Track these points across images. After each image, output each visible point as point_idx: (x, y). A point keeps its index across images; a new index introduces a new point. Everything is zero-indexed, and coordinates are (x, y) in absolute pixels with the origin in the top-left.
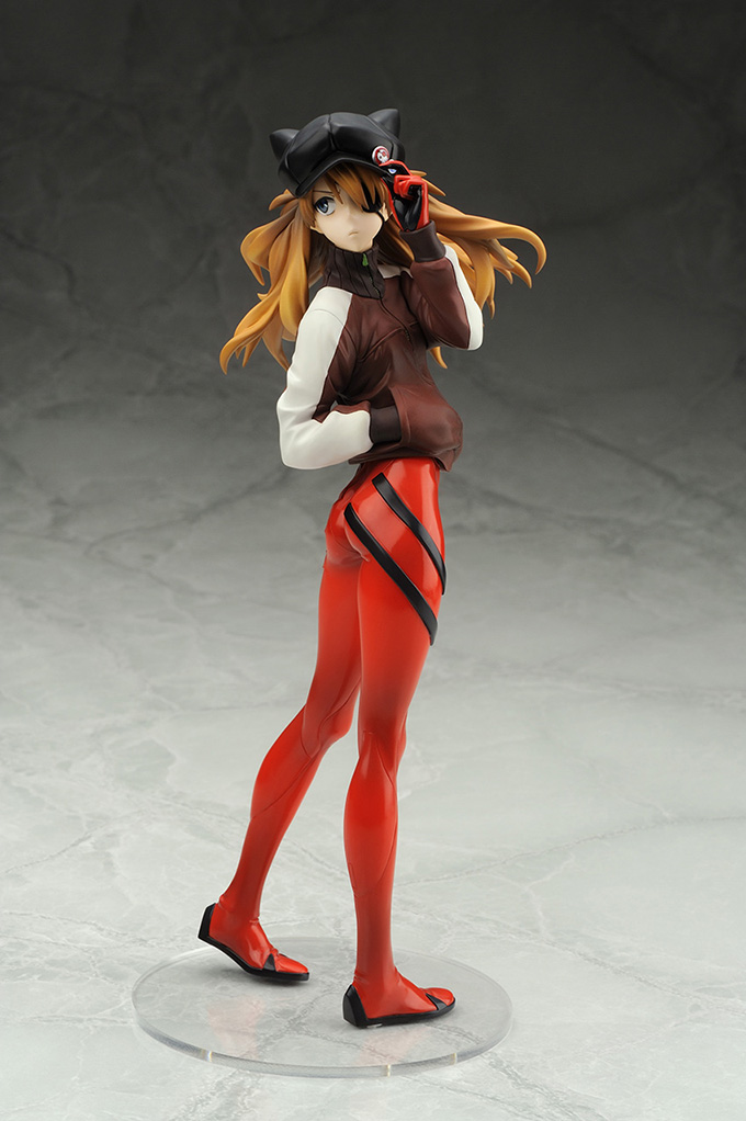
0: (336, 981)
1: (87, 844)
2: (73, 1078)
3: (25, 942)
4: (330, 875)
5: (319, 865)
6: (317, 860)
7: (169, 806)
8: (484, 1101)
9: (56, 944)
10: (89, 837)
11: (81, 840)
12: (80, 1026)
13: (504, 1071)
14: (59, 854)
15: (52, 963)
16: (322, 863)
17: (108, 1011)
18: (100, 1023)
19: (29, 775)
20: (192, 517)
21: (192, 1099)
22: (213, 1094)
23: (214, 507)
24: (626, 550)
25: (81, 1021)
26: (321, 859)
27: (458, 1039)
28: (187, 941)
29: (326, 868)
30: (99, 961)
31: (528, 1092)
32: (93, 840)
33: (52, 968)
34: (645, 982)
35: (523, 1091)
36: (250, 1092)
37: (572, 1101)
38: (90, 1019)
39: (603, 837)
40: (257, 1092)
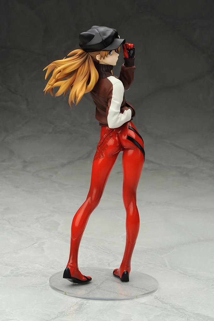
0: (109, 277)
1: (36, 245)
2: (35, 301)
3: (19, 268)
4: (106, 252)
6: (102, 249)
7: (59, 236)
8: (153, 307)
9: (28, 268)
10: (37, 243)
11: (34, 244)
12: (36, 288)
13: (159, 300)
14: (28, 247)
15: (27, 273)
16: (104, 250)
18: (42, 287)
19: (19, 228)
20: (63, 165)
21: (69, 306)
22: (75, 305)
23: (69, 163)
24: (187, 175)
25: (37, 287)
26: (103, 249)
30: (41, 273)
31: (166, 305)
32: (38, 244)
33: (28, 274)
34: (198, 279)
35: (164, 305)
36: (86, 304)
37: (178, 307)
38: (39, 287)
39: (184, 244)
40: (88, 304)
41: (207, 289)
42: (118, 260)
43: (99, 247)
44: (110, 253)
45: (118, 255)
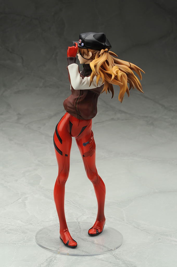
0: (76, 234)
1: (20, 200)
2: (13, 258)
4: (76, 207)
5: (74, 204)
7: (40, 190)
8: (108, 263)
9: (11, 225)
10: (21, 198)
11: (19, 199)
12: (15, 245)
13: (113, 255)
14: (14, 202)
15: (10, 230)
17: (22, 241)
18: (20, 244)
19: (8, 183)
21: (40, 263)
22: (45, 262)
25: (16, 244)
27: (103, 248)
28: (42, 224)
29: (76, 205)
30: (21, 229)
31: (118, 261)
32: (22, 199)
33: (10, 231)
34: (148, 233)
36: (54, 261)
37: (128, 263)
38: (18, 244)
39: (141, 197)
40: (55, 261)
41: (154, 244)
42: (85, 215)
43: (71, 201)
44: (79, 207)
45: (85, 210)
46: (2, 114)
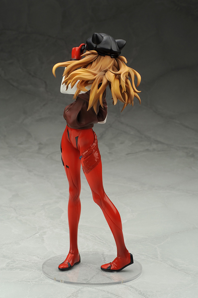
1: (37, 234)
3: (16, 261)
4: (102, 243)
5: (100, 240)
6: (99, 239)
7: (61, 224)
9: (26, 261)
10: (38, 233)
11: (36, 234)
12: (29, 283)
13: (145, 296)
14: (30, 237)
15: (24, 266)
16: (101, 239)
17: (38, 279)
18: (34, 283)
24: (193, 156)
25: (29, 282)
26: (100, 238)
29: (101, 241)
30: (36, 266)
32: (39, 233)
33: (24, 268)
34: (187, 273)
38: (32, 281)
39: (178, 233)
41: (194, 285)
42: (112, 251)
43: (96, 236)
44: (106, 243)
45: (113, 246)
46: (21, 144)
